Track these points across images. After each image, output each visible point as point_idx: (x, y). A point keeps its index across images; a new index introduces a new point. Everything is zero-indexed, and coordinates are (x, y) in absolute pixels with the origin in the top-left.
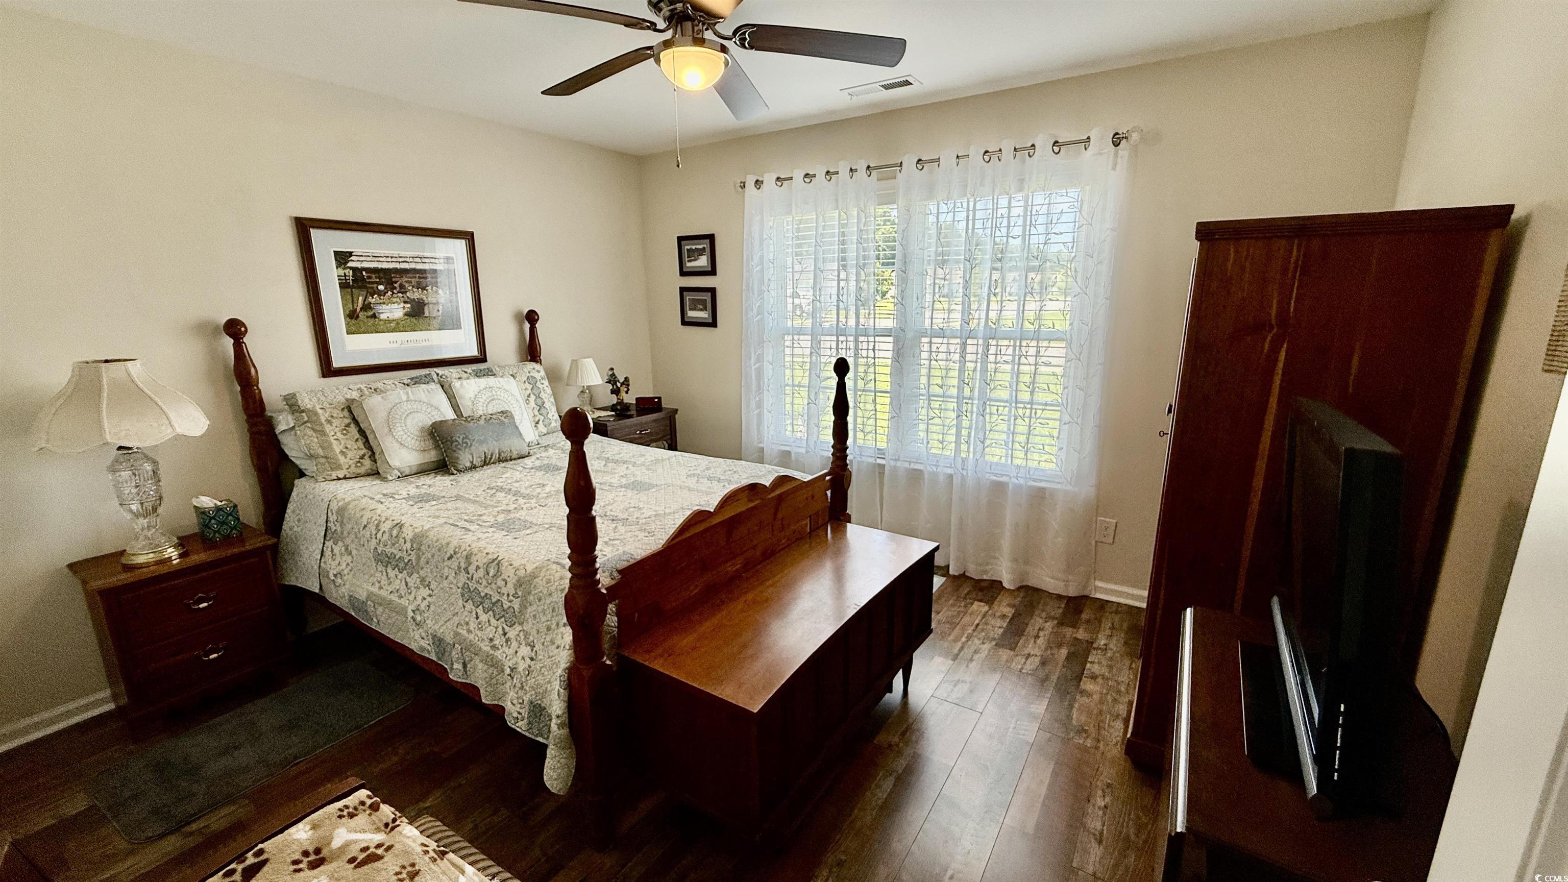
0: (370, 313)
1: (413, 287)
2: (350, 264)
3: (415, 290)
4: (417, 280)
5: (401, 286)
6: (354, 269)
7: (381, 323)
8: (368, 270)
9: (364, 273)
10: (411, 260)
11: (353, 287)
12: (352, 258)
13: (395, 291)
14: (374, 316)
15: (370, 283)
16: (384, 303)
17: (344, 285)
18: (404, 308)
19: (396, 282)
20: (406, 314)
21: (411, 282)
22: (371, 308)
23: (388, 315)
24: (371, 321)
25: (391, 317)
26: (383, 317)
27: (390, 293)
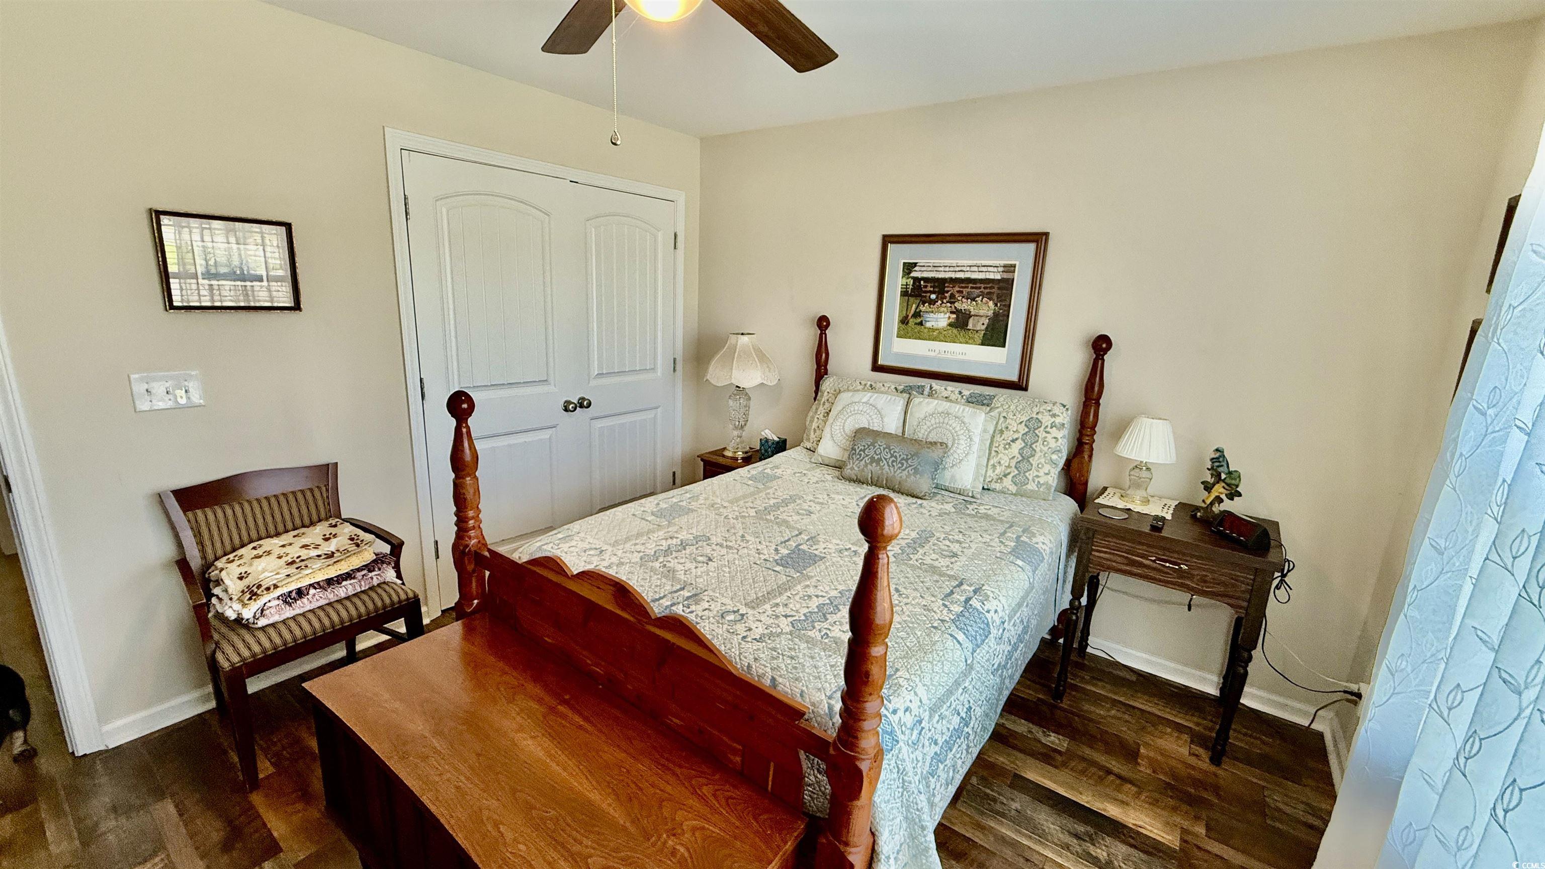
0: (919, 320)
1: (963, 297)
2: (913, 274)
3: (964, 300)
4: (969, 290)
5: (952, 296)
6: (916, 279)
7: (926, 331)
8: (926, 280)
9: (922, 282)
10: (968, 269)
11: (911, 295)
12: (916, 268)
13: (945, 301)
14: (921, 324)
15: (926, 292)
16: (932, 312)
17: (904, 294)
18: (949, 318)
19: (947, 292)
20: (950, 325)
21: (962, 292)
22: (920, 316)
23: (933, 323)
24: (918, 327)
25: (935, 327)
26: (928, 325)
27: (940, 302)
